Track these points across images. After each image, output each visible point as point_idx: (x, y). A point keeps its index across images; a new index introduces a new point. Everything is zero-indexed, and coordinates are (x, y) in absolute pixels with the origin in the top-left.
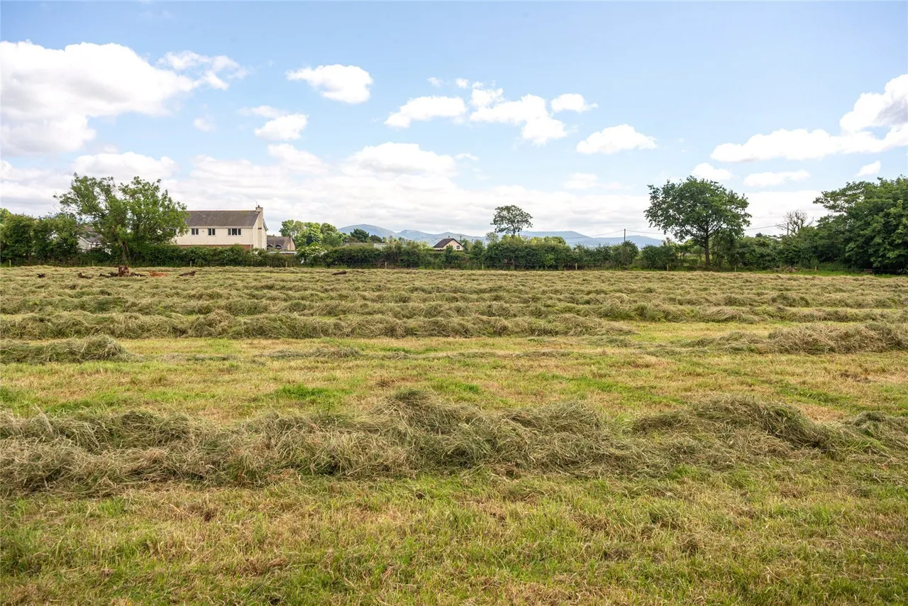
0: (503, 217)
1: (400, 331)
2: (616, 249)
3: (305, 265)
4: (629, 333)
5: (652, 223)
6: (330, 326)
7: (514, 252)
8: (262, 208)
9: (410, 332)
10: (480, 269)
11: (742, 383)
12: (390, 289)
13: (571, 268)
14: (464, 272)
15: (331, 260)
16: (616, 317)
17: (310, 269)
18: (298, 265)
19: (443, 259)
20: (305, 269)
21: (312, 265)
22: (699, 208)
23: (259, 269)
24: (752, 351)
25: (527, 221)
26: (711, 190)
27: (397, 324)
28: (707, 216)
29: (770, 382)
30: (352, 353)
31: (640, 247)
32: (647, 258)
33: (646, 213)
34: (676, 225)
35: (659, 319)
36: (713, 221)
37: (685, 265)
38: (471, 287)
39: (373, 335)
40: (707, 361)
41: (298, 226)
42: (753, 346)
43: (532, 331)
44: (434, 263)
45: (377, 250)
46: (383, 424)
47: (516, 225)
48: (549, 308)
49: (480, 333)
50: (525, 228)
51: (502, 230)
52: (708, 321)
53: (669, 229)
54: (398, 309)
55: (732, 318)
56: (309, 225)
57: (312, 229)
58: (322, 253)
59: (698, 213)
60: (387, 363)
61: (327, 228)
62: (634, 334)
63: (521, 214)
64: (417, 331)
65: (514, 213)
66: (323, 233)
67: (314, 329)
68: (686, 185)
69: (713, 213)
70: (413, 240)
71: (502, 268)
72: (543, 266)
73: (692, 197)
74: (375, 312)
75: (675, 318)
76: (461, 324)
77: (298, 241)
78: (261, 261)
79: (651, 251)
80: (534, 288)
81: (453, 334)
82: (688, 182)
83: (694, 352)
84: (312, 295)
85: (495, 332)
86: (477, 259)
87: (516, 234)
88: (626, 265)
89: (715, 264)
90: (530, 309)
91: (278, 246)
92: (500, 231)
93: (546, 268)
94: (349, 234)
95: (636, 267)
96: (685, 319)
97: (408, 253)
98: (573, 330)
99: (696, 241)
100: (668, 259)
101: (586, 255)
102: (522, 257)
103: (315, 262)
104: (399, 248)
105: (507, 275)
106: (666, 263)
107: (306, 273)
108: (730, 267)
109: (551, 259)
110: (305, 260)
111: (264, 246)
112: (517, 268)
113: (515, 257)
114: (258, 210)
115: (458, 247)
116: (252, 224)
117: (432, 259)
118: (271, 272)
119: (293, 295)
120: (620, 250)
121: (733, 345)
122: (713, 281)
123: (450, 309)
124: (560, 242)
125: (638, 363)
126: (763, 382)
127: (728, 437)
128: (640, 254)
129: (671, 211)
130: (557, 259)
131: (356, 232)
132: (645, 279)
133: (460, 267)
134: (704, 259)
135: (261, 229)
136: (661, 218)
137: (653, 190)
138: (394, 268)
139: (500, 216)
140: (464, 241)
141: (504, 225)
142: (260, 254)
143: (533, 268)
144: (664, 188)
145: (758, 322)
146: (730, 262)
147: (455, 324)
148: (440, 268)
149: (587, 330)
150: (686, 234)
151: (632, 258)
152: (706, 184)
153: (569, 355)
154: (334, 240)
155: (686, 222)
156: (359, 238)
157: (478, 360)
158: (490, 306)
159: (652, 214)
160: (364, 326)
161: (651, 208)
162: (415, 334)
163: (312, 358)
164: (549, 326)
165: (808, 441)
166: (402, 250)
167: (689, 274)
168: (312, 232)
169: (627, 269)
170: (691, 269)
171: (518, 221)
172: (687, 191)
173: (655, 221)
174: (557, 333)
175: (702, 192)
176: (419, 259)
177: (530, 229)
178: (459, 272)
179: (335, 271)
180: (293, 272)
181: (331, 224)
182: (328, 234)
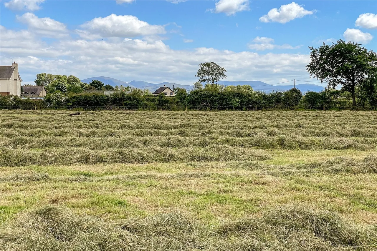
0: (204, 71)
1: (92, 159)
2: (286, 94)
3: (50, 108)
4: (265, 158)
5: (312, 75)
6: (37, 157)
7: (209, 97)
8: (17, 64)
9: (100, 160)
10: (184, 110)
11: (326, 196)
12: (105, 126)
13: (252, 108)
14: (170, 112)
15: (71, 104)
16: (263, 146)
17: (53, 111)
18: (45, 108)
19: (157, 103)
20: (49, 112)
21: (56, 108)
22: (347, 63)
23: (13, 111)
24: (348, 171)
25: (222, 74)
26: (355, 50)
27: (91, 154)
28: (353, 69)
29: (348, 195)
30: (43, 178)
31: (304, 93)
32: (309, 100)
33: (308, 67)
34: (330, 76)
35: (295, 148)
36: (358, 73)
37: (338, 105)
38: (167, 124)
39: (70, 162)
40: (311, 179)
41: (49, 78)
42: (349, 168)
43: (193, 158)
44: (150, 106)
45: (106, 96)
46: (21, 234)
47: (214, 77)
48: (213, 140)
49: (153, 160)
50: (221, 79)
51: (204, 81)
52: (331, 148)
53: (325, 79)
54: (99, 142)
55: (350, 146)
56: (58, 77)
57: (61, 80)
58: (64, 99)
59: (346, 67)
60: (68, 184)
61: (73, 79)
62: (269, 158)
63: (219, 69)
64: (105, 159)
65: (213, 68)
66: (69, 83)
67: (25, 159)
68: (337, 46)
69: (358, 67)
70: (138, 88)
71: (200, 110)
72: (231, 108)
73: (342, 55)
74: (81, 144)
75: (307, 147)
76: (139, 153)
77: (49, 89)
78: (15, 105)
79: (312, 96)
80: (214, 125)
81: (133, 160)
82: (338, 44)
83: (304, 173)
84: (39, 131)
85: (165, 159)
86: (182, 103)
87: (215, 83)
88: (293, 106)
89: (360, 105)
90: (199, 141)
91: (33, 93)
92: (202, 81)
93: (234, 109)
94: (89, 84)
95: (301, 108)
96: (314, 147)
97: (130, 99)
98: (223, 157)
99: (345, 89)
100: (324, 102)
101: (263, 99)
102: (216, 101)
103: (58, 106)
104: (123, 95)
105: (202, 114)
106: (323, 105)
107: (49, 114)
108: (370, 107)
109: (237, 102)
110: (51, 104)
111: (19, 94)
112: (212, 109)
113: (210, 101)
114: (14, 66)
115: (171, 94)
116: (9, 76)
117: (148, 103)
118: (21, 113)
119: (25, 132)
120: (289, 96)
121: (334, 167)
122: (354, 118)
123: (139, 141)
124: (249, 89)
125: (258, 181)
126: (344, 195)
127: (285, 238)
128: (303, 97)
129: (326, 66)
130: (242, 102)
131: (93, 82)
132: (303, 117)
133: (169, 109)
134: (351, 101)
135: (16, 80)
136: (319, 71)
137: (312, 50)
138: (118, 110)
139: (202, 71)
140: (177, 89)
141: (206, 77)
142: (14, 99)
143: (224, 109)
144: (321, 49)
145: (369, 149)
146: (371, 103)
147: (135, 154)
148: (154, 109)
149: (234, 156)
150: (338, 83)
151: (298, 101)
152: (352, 45)
153: (210, 176)
154: (77, 88)
155: (338, 73)
156: (96, 87)
157: (139, 181)
158: (169, 139)
159: (312, 68)
160: (64, 156)
161: (311, 64)
162: (104, 161)
163: (11, 182)
164: (206, 154)
165: (345, 240)
166: (126, 96)
167: (337, 113)
168: (60, 82)
169: (293, 109)
170: (341, 108)
171: (216, 74)
172: (337, 51)
173: (314, 73)
174: (211, 159)
175: (349, 52)
176: (138, 103)
177: (225, 79)
178: (166, 112)
179: (71, 112)
180: (39, 114)
181: (75, 76)
182: (73, 83)
